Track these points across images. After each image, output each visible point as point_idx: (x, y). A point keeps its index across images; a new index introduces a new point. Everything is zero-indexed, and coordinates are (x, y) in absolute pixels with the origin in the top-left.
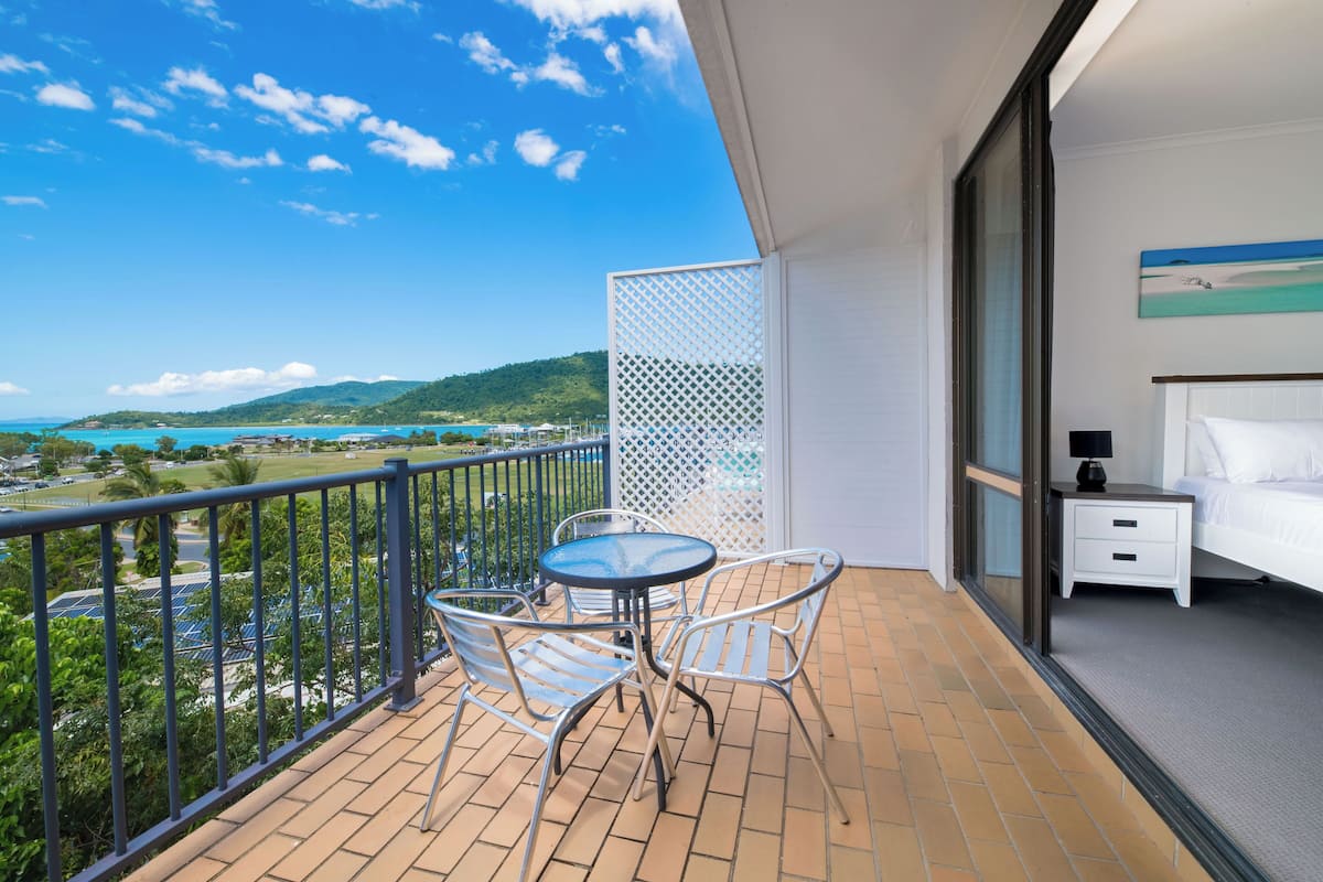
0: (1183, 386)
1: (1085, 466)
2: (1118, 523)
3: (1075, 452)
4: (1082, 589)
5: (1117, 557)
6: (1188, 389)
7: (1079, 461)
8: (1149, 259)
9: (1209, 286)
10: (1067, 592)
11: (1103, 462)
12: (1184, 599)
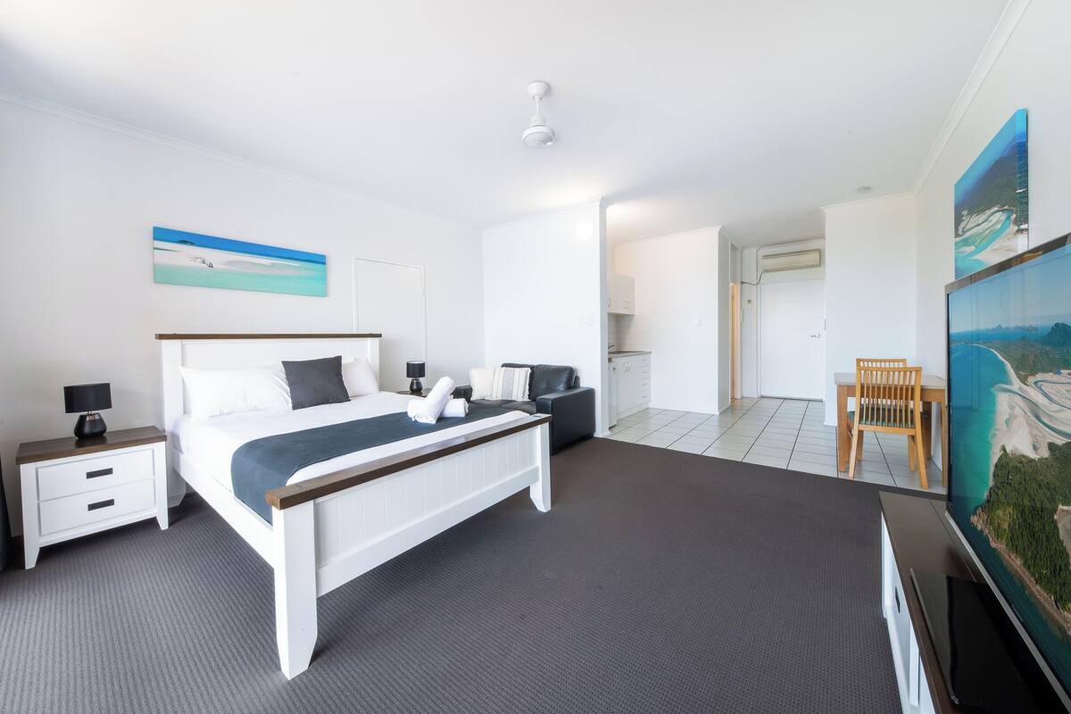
0: (178, 342)
1: (82, 420)
2: (91, 475)
3: (70, 408)
4: (48, 553)
5: (92, 507)
6: (183, 346)
7: (75, 416)
8: (161, 234)
9: (211, 266)
10: (31, 560)
11: (103, 413)
12: (164, 524)
